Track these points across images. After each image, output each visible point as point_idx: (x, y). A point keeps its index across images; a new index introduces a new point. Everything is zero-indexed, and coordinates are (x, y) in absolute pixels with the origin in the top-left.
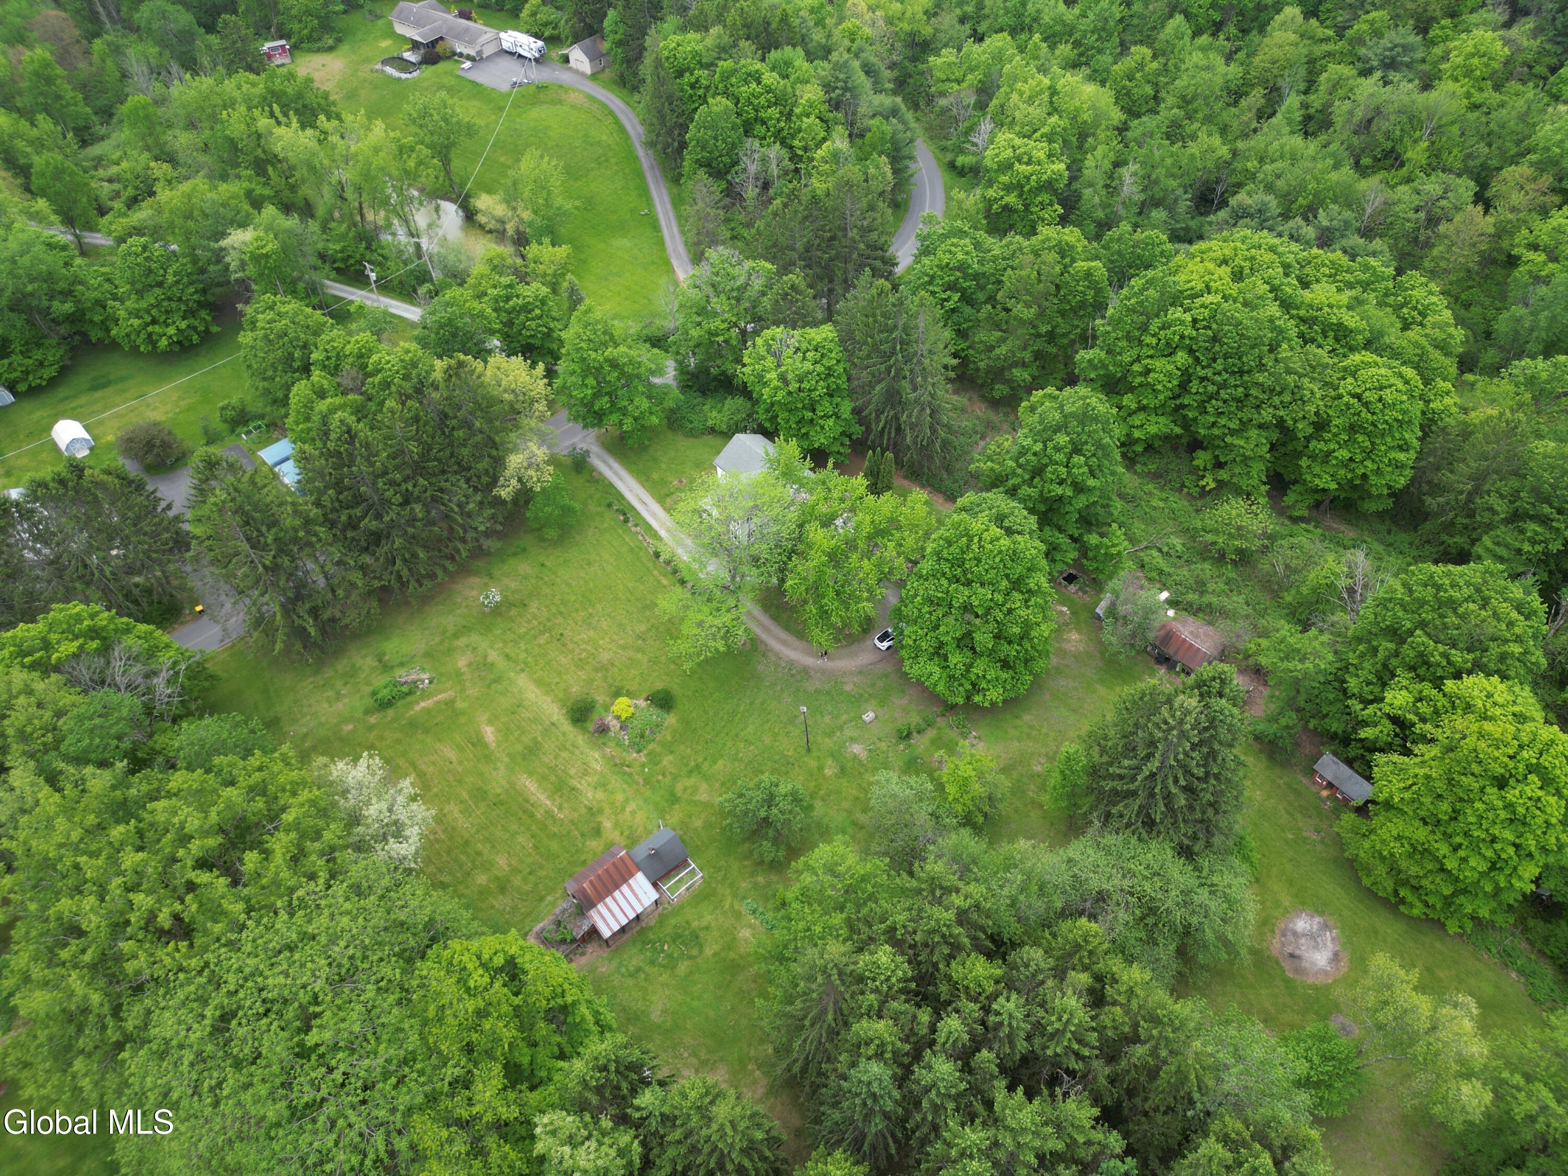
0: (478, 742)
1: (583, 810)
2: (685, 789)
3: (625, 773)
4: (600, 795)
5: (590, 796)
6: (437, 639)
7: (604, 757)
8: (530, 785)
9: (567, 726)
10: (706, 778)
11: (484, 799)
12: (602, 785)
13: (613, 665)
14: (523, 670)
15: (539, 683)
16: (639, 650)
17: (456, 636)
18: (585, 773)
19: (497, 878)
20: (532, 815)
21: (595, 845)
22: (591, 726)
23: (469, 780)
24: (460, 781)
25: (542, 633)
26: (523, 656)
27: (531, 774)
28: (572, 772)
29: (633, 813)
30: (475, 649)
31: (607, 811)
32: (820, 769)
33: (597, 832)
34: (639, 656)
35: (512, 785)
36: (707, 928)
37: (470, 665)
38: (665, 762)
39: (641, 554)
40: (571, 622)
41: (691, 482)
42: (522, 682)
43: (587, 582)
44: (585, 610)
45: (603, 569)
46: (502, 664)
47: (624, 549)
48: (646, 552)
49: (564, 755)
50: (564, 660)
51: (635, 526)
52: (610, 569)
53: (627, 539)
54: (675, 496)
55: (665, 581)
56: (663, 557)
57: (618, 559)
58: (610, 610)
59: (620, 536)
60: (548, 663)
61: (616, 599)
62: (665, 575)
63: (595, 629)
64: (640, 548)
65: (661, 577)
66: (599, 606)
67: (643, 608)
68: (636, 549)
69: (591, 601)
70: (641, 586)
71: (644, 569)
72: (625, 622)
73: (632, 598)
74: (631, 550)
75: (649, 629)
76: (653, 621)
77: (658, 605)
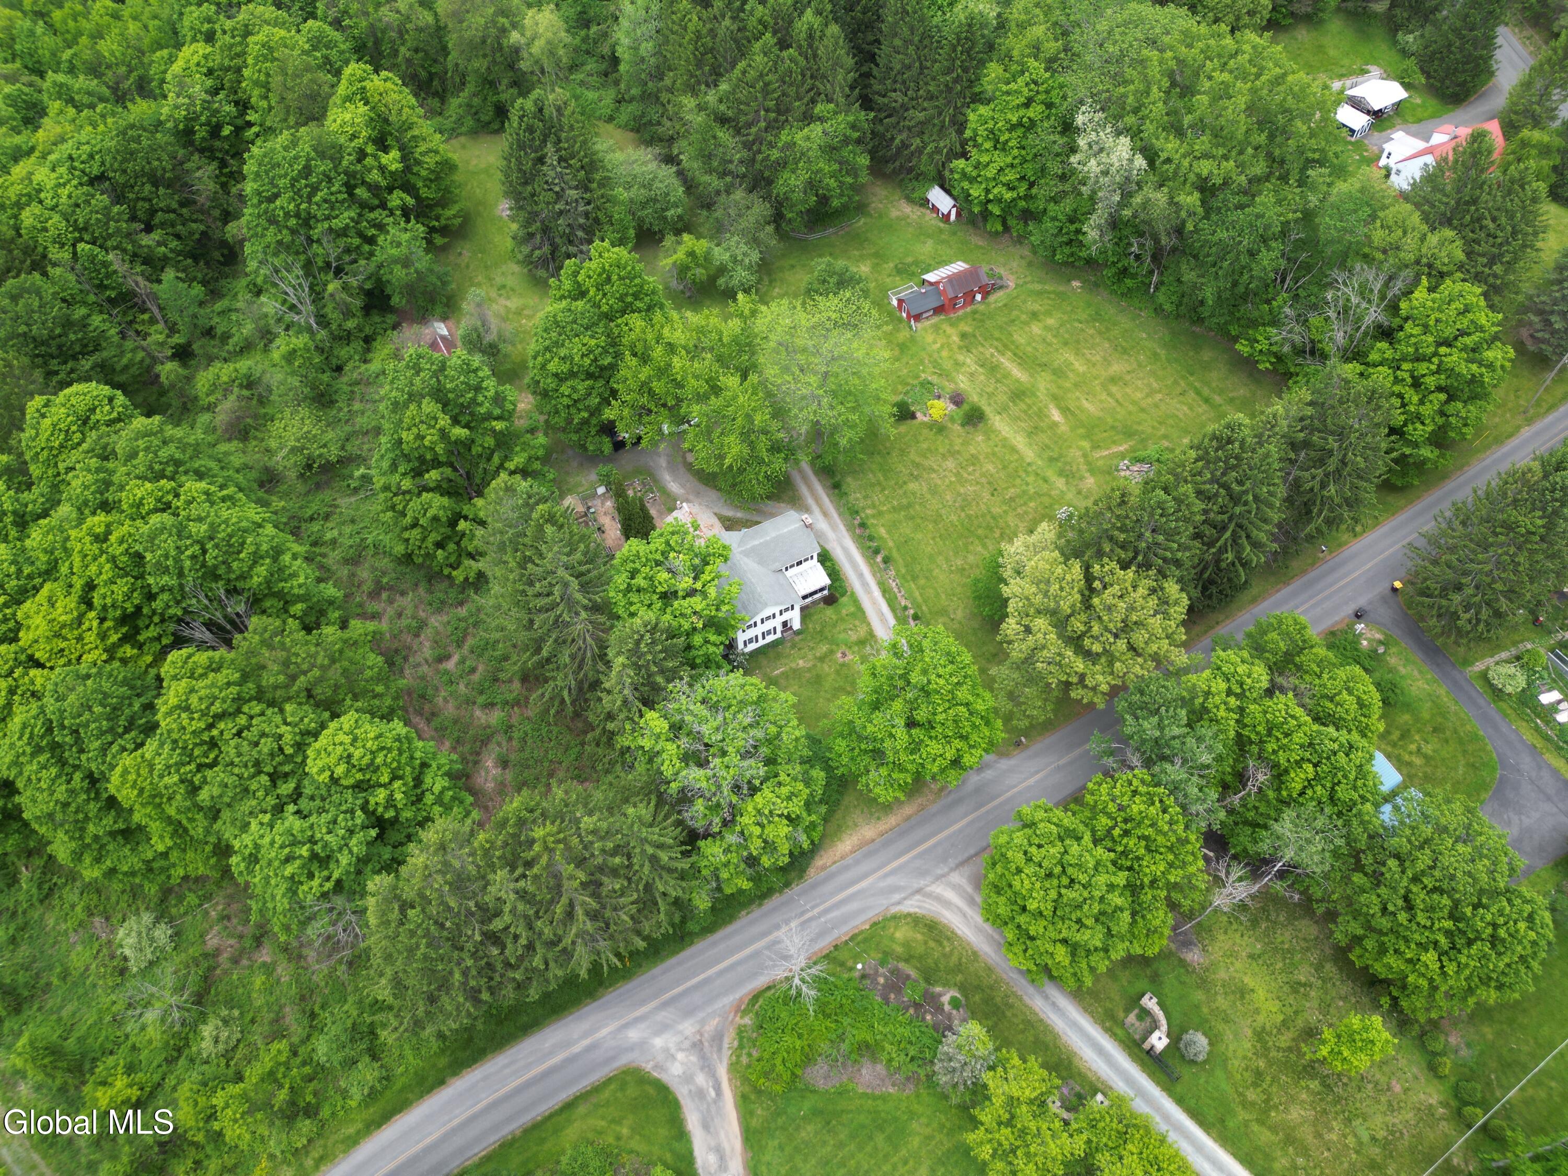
0: (1066, 410)
1: (974, 351)
3: (940, 369)
4: (961, 358)
5: (969, 360)
7: (956, 383)
8: (1018, 374)
9: (988, 410)
11: (1054, 370)
12: (958, 364)
13: (943, 455)
14: (1029, 464)
15: (1014, 450)
16: (917, 465)
18: (972, 375)
20: (1016, 354)
21: (966, 327)
22: (966, 407)
23: (1070, 385)
24: (1076, 385)
25: (1012, 499)
26: (1030, 479)
27: (1017, 381)
28: (982, 377)
29: (935, 342)
30: (1079, 492)
31: (955, 347)
33: (963, 336)
34: (917, 460)
35: (1033, 377)
36: (890, 275)
37: (1082, 478)
38: (904, 370)
39: (903, 571)
40: (983, 507)
41: (832, 652)
42: (1029, 454)
43: (966, 545)
44: (969, 517)
45: (947, 560)
46: (1050, 474)
47: (922, 582)
48: (898, 571)
49: (989, 390)
50: (990, 467)
51: (905, 608)
52: (940, 560)
53: (917, 594)
54: (853, 636)
55: (882, 531)
56: (879, 559)
57: (930, 571)
58: (943, 512)
59: (925, 601)
60: (1004, 468)
61: (935, 522)
62: (881, 538)
63: (959, 494)
64: (904, 577)
65: (885, 536)
66: (954, 517)
67: (908, 507)
68: (909, 577)
69: (962, 524)
70: (908, 531)
71: (903, 550)
72: (928, 496)
73: (919, 520)
74: (915, 578)
75: (905, 483)
76: (900, 492)
77: (893, 507)
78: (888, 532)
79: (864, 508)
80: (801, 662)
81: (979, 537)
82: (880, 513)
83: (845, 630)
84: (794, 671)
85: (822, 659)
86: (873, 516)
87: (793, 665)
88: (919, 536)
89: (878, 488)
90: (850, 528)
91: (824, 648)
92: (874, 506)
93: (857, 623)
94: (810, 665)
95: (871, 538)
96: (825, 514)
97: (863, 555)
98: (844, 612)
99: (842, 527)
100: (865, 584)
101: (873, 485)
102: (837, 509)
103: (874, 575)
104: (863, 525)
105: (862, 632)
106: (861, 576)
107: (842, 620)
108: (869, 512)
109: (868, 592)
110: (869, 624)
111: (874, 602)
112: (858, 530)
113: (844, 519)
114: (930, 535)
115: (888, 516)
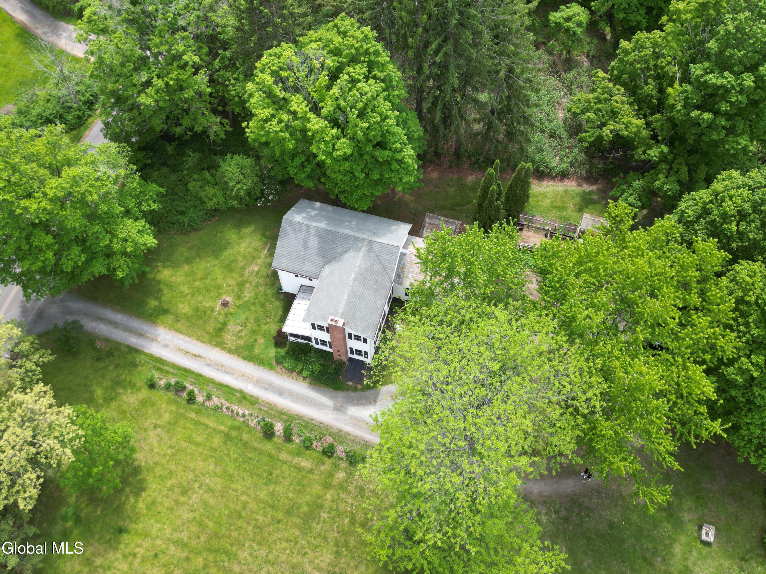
39: (245, 437)
41: (239, 297)
43: (201, 525)
45: (210, 490)
47: (217, 441)
48: (250, 430)
51: (209, 397)
53: (211, 423)
54: (231, 327)
55: (306, 464)
56: (279, 427)
58: (263, 552)
59: (197, 423)
62: (298, 454)
64: (238, 428)
65: (297, 460)
66: (243, 555)
67: (306, 522)
68: (234, 433)
69: (227, 553)
70: (280, 489)
71: (265, 459)
72: (296, 559)
73: (280, 515)
74: (228, 437)
75: (338, 554)
76: (333, 535)
77: (321, 507)
78: (299, 469)
80: (256, 268)
81: (196, 552)
82: (327, 486)
83: (244, 325)
84: (254, 258)
85: (241, 285)
86: (331, 475)
87: (259, 261)
88: (263, 494)
90: (338, 436)
91: (248, 295)
92: (342, 487)
93: (241, 342)
94: (246, 273)
95: (308, 444)
97: (299, 417)
98: (261, 340)
99: (348, 428)
100: (269, 387)
103: (269, 405)
104: (329, 451)
105: (228, 337)
106: (281, 392)
107: (254, 332)
108: (341, 475)
109: (258, 383)
110: (230, 351)
111: (243, 376)
112: (330, 440)
113: (356, 441)
114: (252, 505)
115: (316, 489)
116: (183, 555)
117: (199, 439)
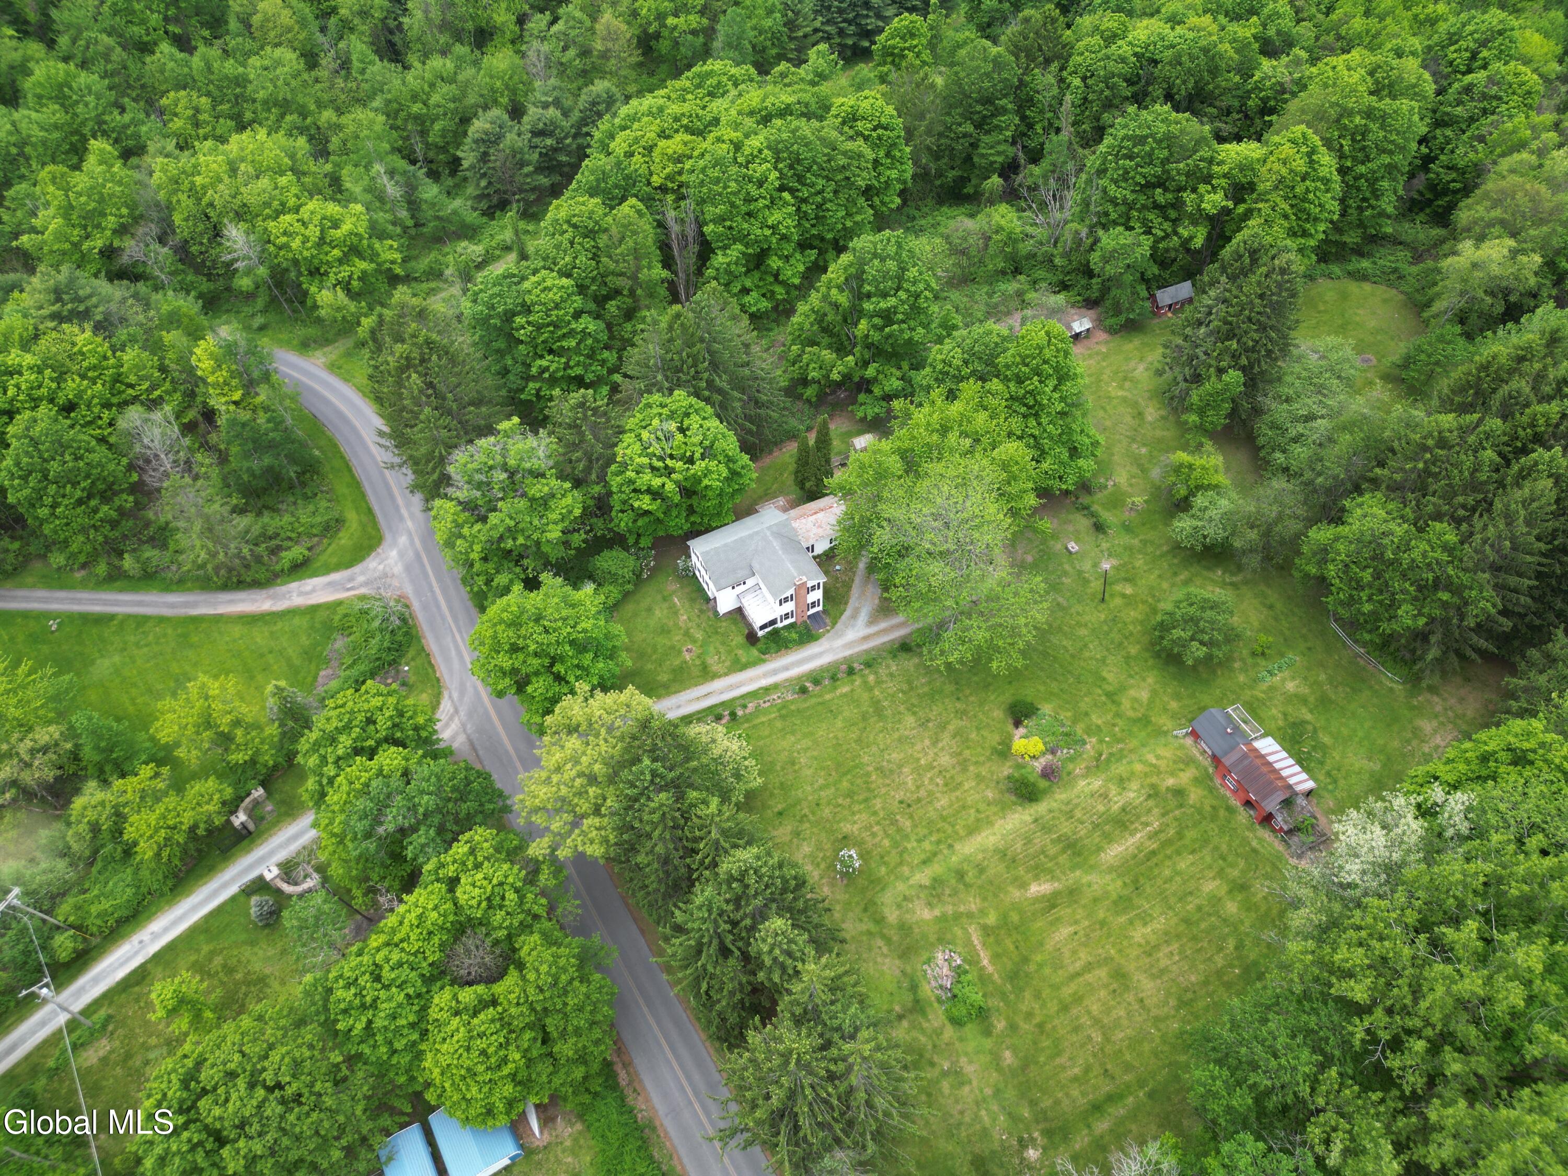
0: (1051, 902)
1: (1151, 803)
2: (1134, 709)
3: (1108, 760)
4: (1134, 785)
5: (1133, 794)
6: (880, 942)
7: (1085, 776)
8: (1114, 852)
9: (1041, 808)
10: (1123, 688)
11: (1129, 899)
12: (1122, 782)
13: (960, 754)
14: (950, 846)
15: (972, 831)
16: (943, 727)
17: (880, 920)
18: (1105, 796)
19: (1230, 891)
20: (1154, 853)
21: (1195, 795)
22: (1043, 784)
23: (1101, 914)
24: (1103, 923)
25: (894, 822)
26: (927, 845)
27: (1099, 849)
28: (1101, 808)
29: (1158, 757)
30: (906, 898)
31: (1154, 780)
32: (1124, 596)
33: (1179, 793)
34: (951, 727)
35: (1111, 869)
36: (1285, 715)
37: (930, 905)
38: (1099, 722)
39: (792, 707)
40: (883, 791)
41: (694, 642)
42: (968, 848)
43: (823, 768)
44: (868, 774)
45: (806, 750)
46: (937, 869)
47: (779, 724)
48: (792, 702)
49: (1078, 814)
50: (944, 801)
51: (744, 707)
52: (807, 743)
53: (764, 719)
54: (710, 661)
55: (845, 689)
56: (808, 685)
57: (793, 733)
58: (874, 749)
60: (943, 819)
61: (859, 741)
62: (836, 688)
63: (900, 766)
64: (784, 707)
65: (838, 692)
66: (866, 759)
67: (879, 716)
68: (784, 712)
69: (856, 767)
70: (846, 714)
71: (820, 708)
72: (896, 735)
73: (861, 725)
74: (783, 717)
75: (914, 713)
76: (902, 708)
77: (879, 701)
78: (845, 695)
79: (876, 673)
80: (685, 618)
82: (871, 689)
83: (718, 653)
84: (675, 612)
85: (687, 634)
86: (865, 682)
87: (682, 612)
88: (839, 724)
89: (905, 687)
90: (847, 660)
91: (699, 636)
92: (879, 682)
93: (728, 664)
94: (682, 625)
95: (834, 678)
96: (866, 638)
97: (812, 672)
98: (740, 652)
99: (848, 653)
100: (775, 672)
101: (909, 683)
102: (873, 649)
103: (787, 680)
104: (851, 672)
105: (717, 668)
106: (786, 669)
107: (731, 651)
109: (765, 676)
110: (726, 674)
111: (752, 680)
112: (844, 667)
113: (859, 654)
114: (840, 735)
115: (866, 696)
116: (833, 790)
117: (767, 733)
